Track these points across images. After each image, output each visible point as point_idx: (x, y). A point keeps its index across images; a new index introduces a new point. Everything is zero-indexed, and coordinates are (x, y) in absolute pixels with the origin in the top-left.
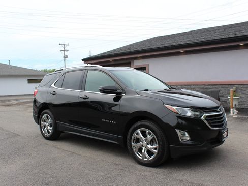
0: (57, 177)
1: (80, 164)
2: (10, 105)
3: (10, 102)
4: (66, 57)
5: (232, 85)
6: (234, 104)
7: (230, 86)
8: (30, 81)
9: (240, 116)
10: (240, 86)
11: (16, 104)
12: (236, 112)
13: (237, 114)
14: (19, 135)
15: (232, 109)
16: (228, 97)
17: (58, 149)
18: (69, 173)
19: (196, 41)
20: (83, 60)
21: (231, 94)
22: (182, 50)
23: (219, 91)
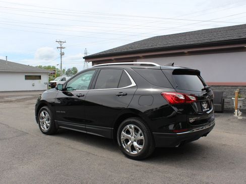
0: (79, 179)
1: (100, 164)
2: (10, 102)
3: (9, 99)
4: (62, 54)
5: (236, 87)
6: (239, 105)
7: (233, 87)
8: (27, 77)
9: (244, 118)
10: (243, 88)
11: (16, 101)
12: (240, 113)
13: (242, 115)
14: (28, 133)
15: (236, 111)
16: (233, 98)
17: (72, 148)
18: (91, 175)
19: (200, 42)
20: (84, 58)
21: (236, 95)
22: (186, 51)
23: (223, 92)
